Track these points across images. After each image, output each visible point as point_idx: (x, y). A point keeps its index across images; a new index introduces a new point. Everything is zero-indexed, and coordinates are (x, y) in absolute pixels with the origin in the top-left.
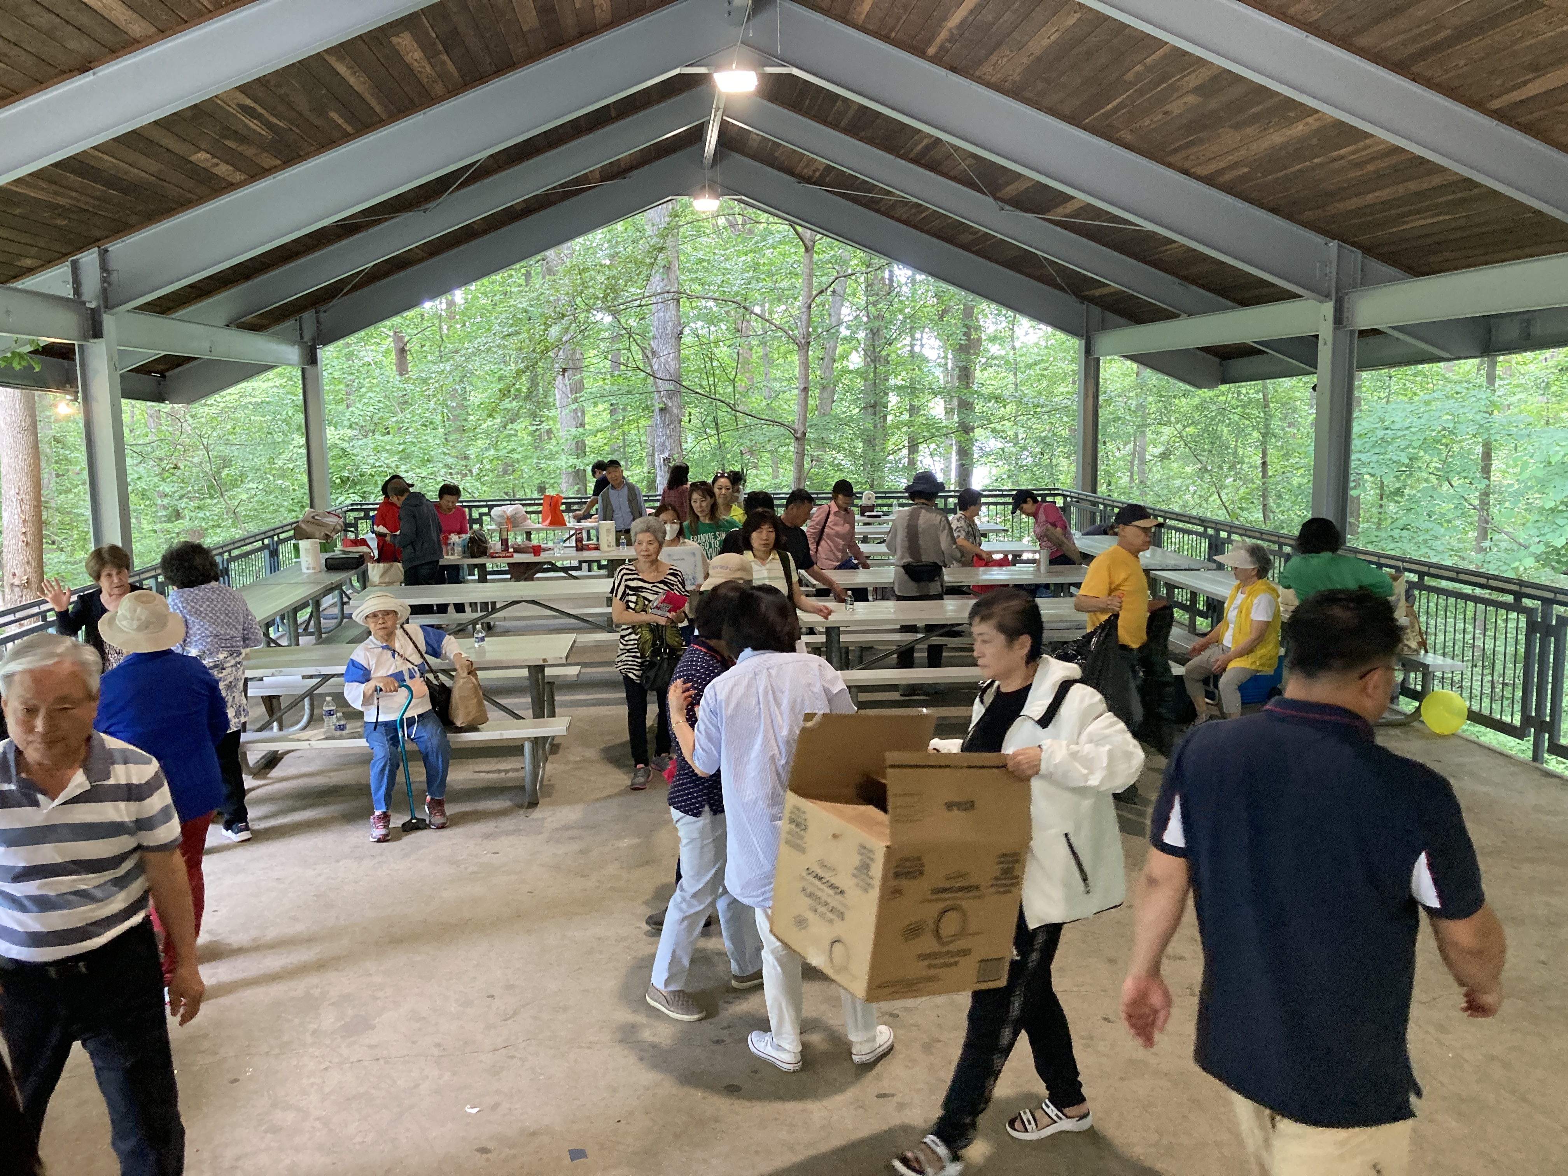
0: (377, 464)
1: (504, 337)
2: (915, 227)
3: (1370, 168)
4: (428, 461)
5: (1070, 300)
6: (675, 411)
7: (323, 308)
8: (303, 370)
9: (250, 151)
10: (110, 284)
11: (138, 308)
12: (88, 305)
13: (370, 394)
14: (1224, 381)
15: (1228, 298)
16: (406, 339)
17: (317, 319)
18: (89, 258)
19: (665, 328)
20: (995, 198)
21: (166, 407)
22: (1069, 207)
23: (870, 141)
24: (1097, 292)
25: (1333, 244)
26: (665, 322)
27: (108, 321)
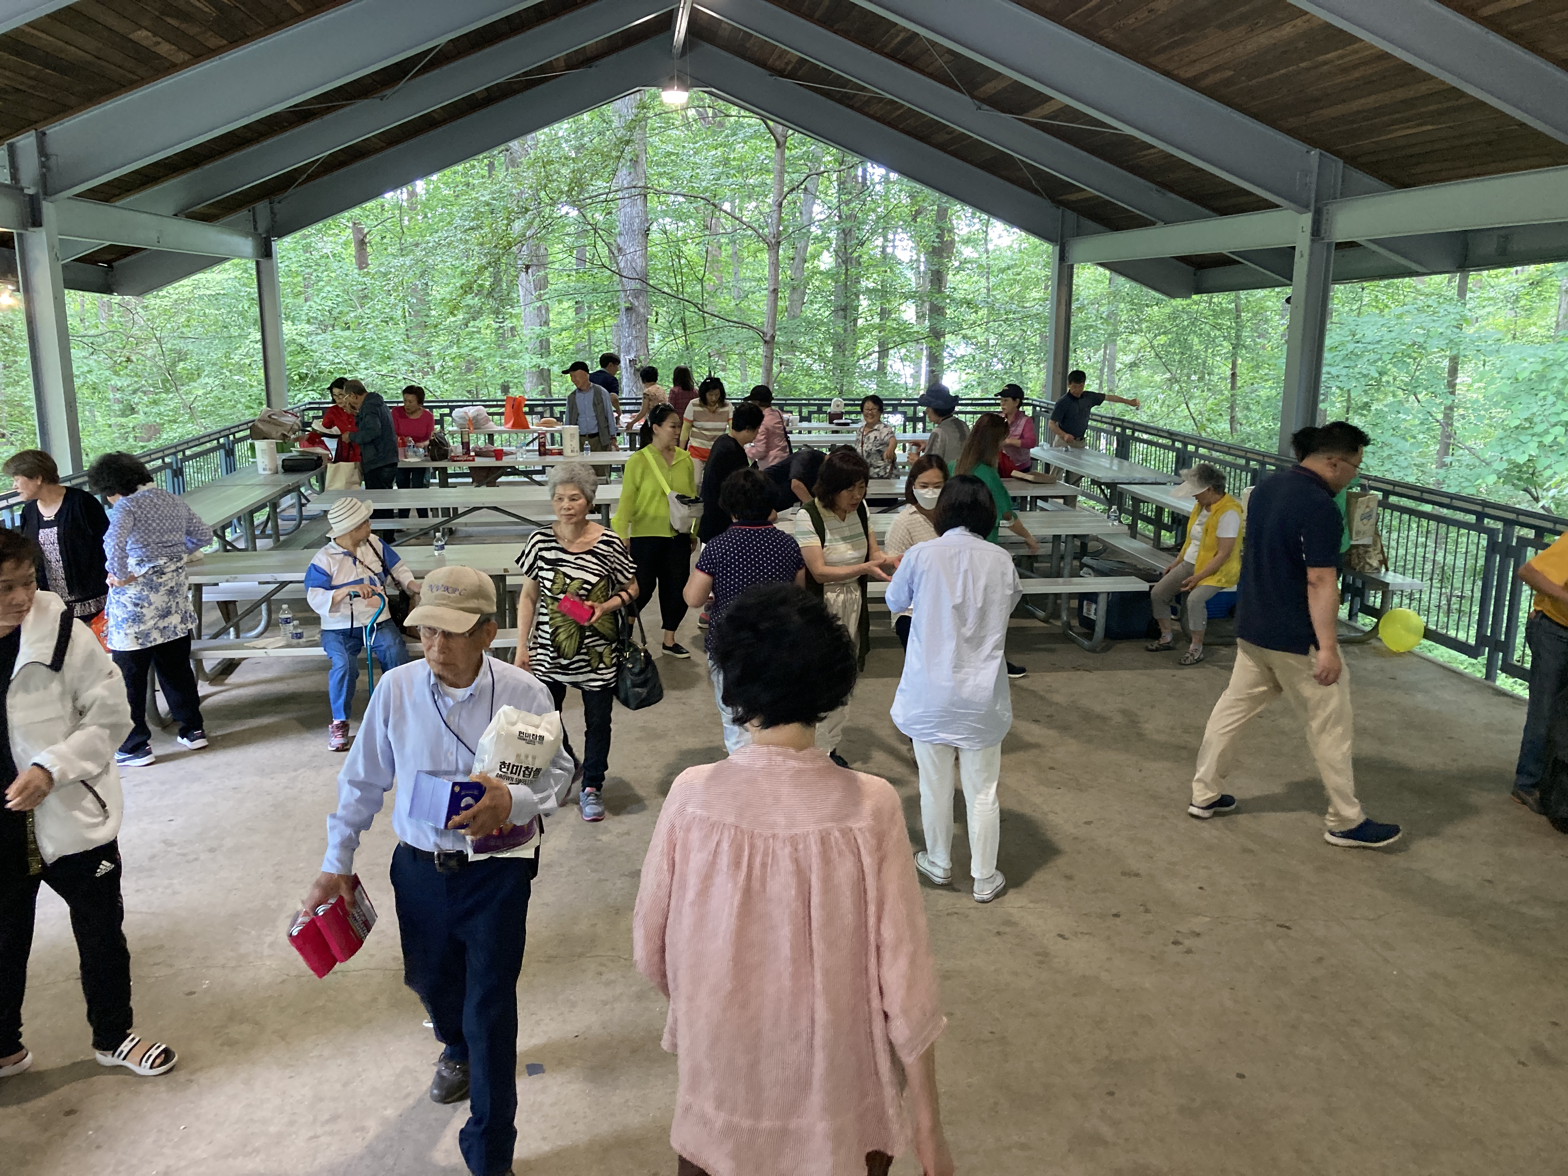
0: (336, 361)
1: (465, 231)
2: (889, 124)
3: (1357, 74)
4: (389, 358)
5: (1046, 203)
6: (642, 310)
7: (277, 199)
8: (258, 263)
9: (193, 30)
10: (49, 169)
11: (78, 195)
12: (26, 191)
13: (328, 288)
14: (1197, 292)
15: (1205, 206)
16: (366, 230)
17: (272, 209)
18: (26, 141)
19: (631, 224)
20: (973, 97)
21: (116, 298)
22: (1047, 109)
23: (846, 34)
24: (1073, 197)
25: (1315, 153)
26: (632, 218)
27: (48, 208)
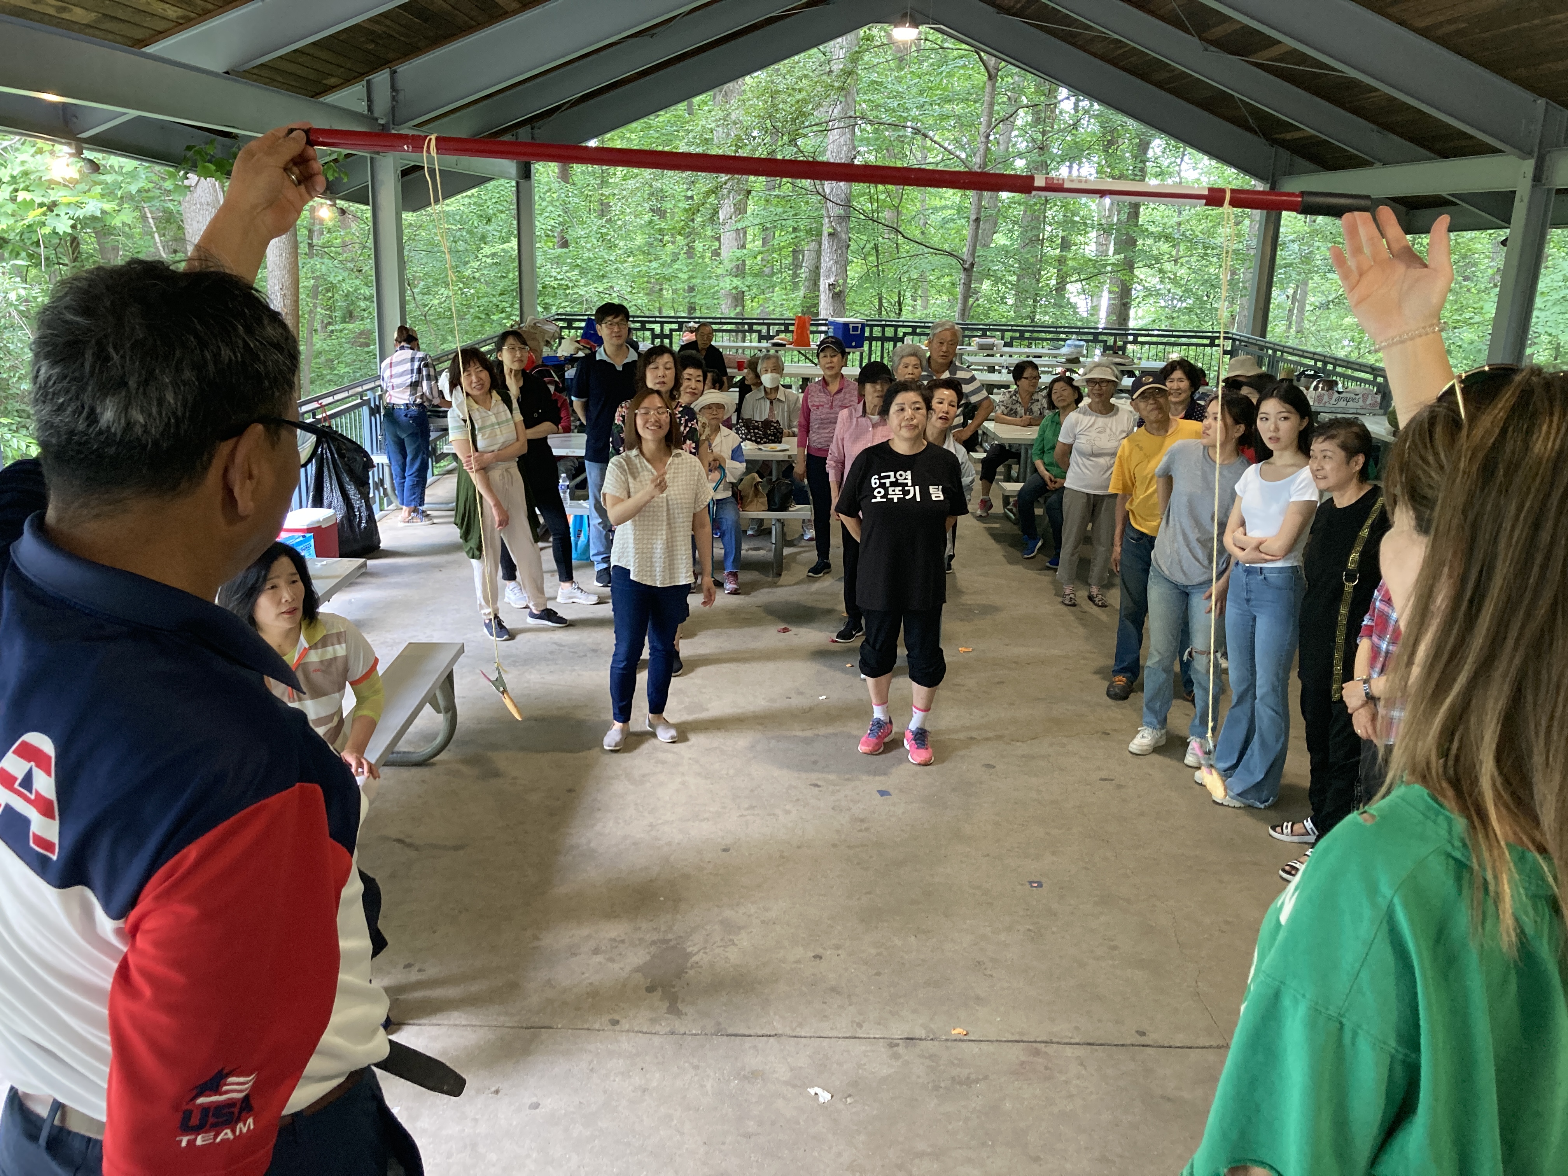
2: (1111, 62)
5: (1260, 141)
7: (538, 124)
8: (517, 183)
10: (398, 102)
11: (416, 125)
12: (379, 120)
15: (1427, 148)
17: (532, 134)
18: (381, 78)
19: (839, 152)
20: (1202, 39)
22: (1275, 51)
24: (1288, 136)
25: (1541, 102)
26: (840, 146)
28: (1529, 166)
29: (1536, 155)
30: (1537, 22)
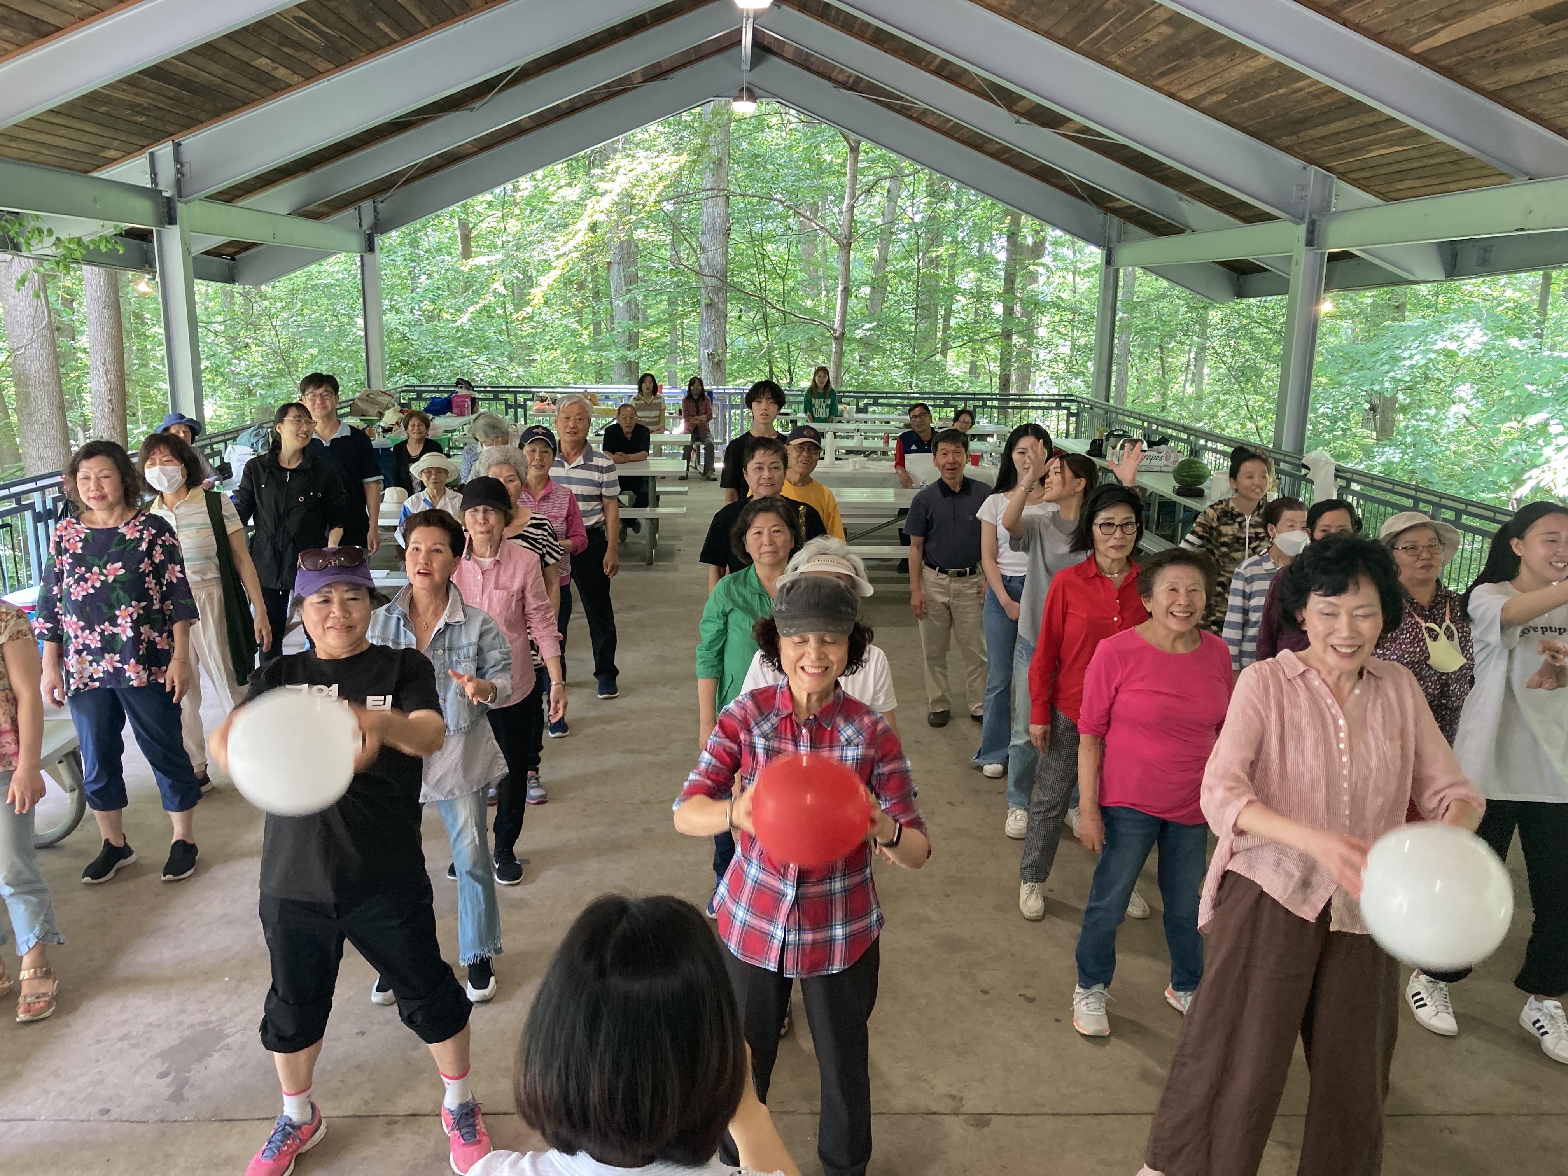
2: (945, 134)
5: (1094, 210)
6: (721, 306)
7: (380, 199)
8: (362, 257)
9: (305, 57)
10: (183, 175)
11: (207, 197)
12: (164, 194)
14: (1239, 296)
16: (471, 226)
17: (375, 207)
18: (164, 150)
19: (714, 224)
20: (1012, 112)
21: (238, 288)
25: (1310, 169)
26: (714, 218)
27: (182, 209)
28: (1302, 230)
29: (1307, 220)
30: (1281, 91)
